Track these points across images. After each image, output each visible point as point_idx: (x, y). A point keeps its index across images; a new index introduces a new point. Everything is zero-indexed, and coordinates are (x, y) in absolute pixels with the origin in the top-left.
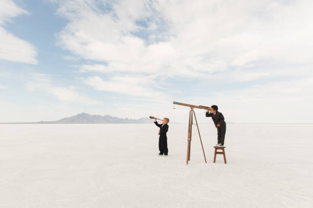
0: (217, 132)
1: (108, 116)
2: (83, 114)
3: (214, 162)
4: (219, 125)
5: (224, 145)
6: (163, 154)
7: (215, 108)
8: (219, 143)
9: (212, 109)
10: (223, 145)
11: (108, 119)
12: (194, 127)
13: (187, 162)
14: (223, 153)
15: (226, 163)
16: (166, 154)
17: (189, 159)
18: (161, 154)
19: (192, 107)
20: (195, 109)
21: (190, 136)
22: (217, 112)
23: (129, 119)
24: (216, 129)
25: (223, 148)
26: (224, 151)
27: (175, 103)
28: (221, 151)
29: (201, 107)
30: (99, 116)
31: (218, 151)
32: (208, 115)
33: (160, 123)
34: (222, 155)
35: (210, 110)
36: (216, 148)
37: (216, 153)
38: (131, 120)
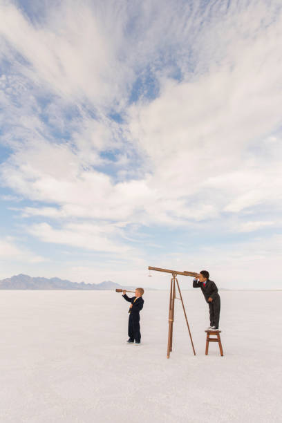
0: (209, 310)
1: (56, 279)
2: (21, 276)
3: (207, 354)
4: (210, 299)
5: (220, 329)
6: (133, 341)
7: (205, 274)
8: (212, 325)
9: (201, 275)
10: (217, 328)
11: (56, 284)
12: (177, 302)
13: (169, 355)
14: (218, 340)
15: (222, 355)
16: (138, 341)
17: (170, 350)
18: (131, 340)
19: (174, 273)
20: (178, 277)
21: (172, 316)
22: (208, 281)
23: (86, 283)
24: (207, 305)
25: (217, 333)
26: (219, 337)
27: (150, 268)
28: (215, 337)
29: (186, 273)
30: (43, 278)
31: (211, 337)
32: (196, 285)
33: (130, 295)
34: (217, 343)
35: (198, 277)
36: (209, 333)
37: (209, 340)
38: (89, 284)
